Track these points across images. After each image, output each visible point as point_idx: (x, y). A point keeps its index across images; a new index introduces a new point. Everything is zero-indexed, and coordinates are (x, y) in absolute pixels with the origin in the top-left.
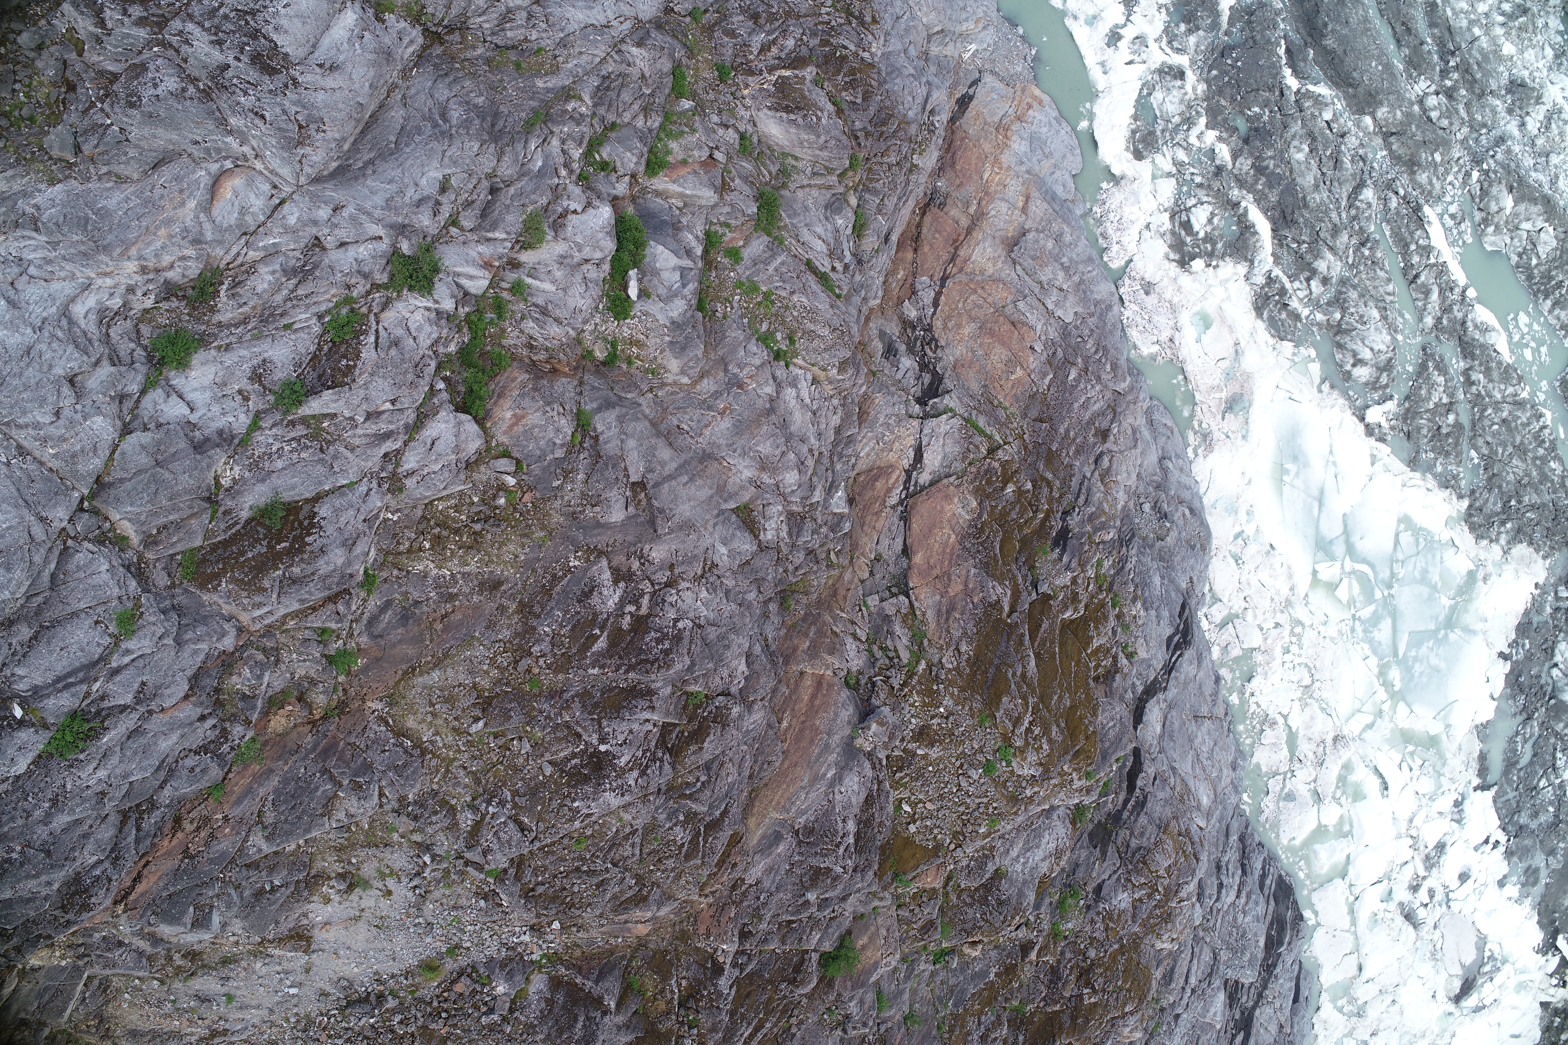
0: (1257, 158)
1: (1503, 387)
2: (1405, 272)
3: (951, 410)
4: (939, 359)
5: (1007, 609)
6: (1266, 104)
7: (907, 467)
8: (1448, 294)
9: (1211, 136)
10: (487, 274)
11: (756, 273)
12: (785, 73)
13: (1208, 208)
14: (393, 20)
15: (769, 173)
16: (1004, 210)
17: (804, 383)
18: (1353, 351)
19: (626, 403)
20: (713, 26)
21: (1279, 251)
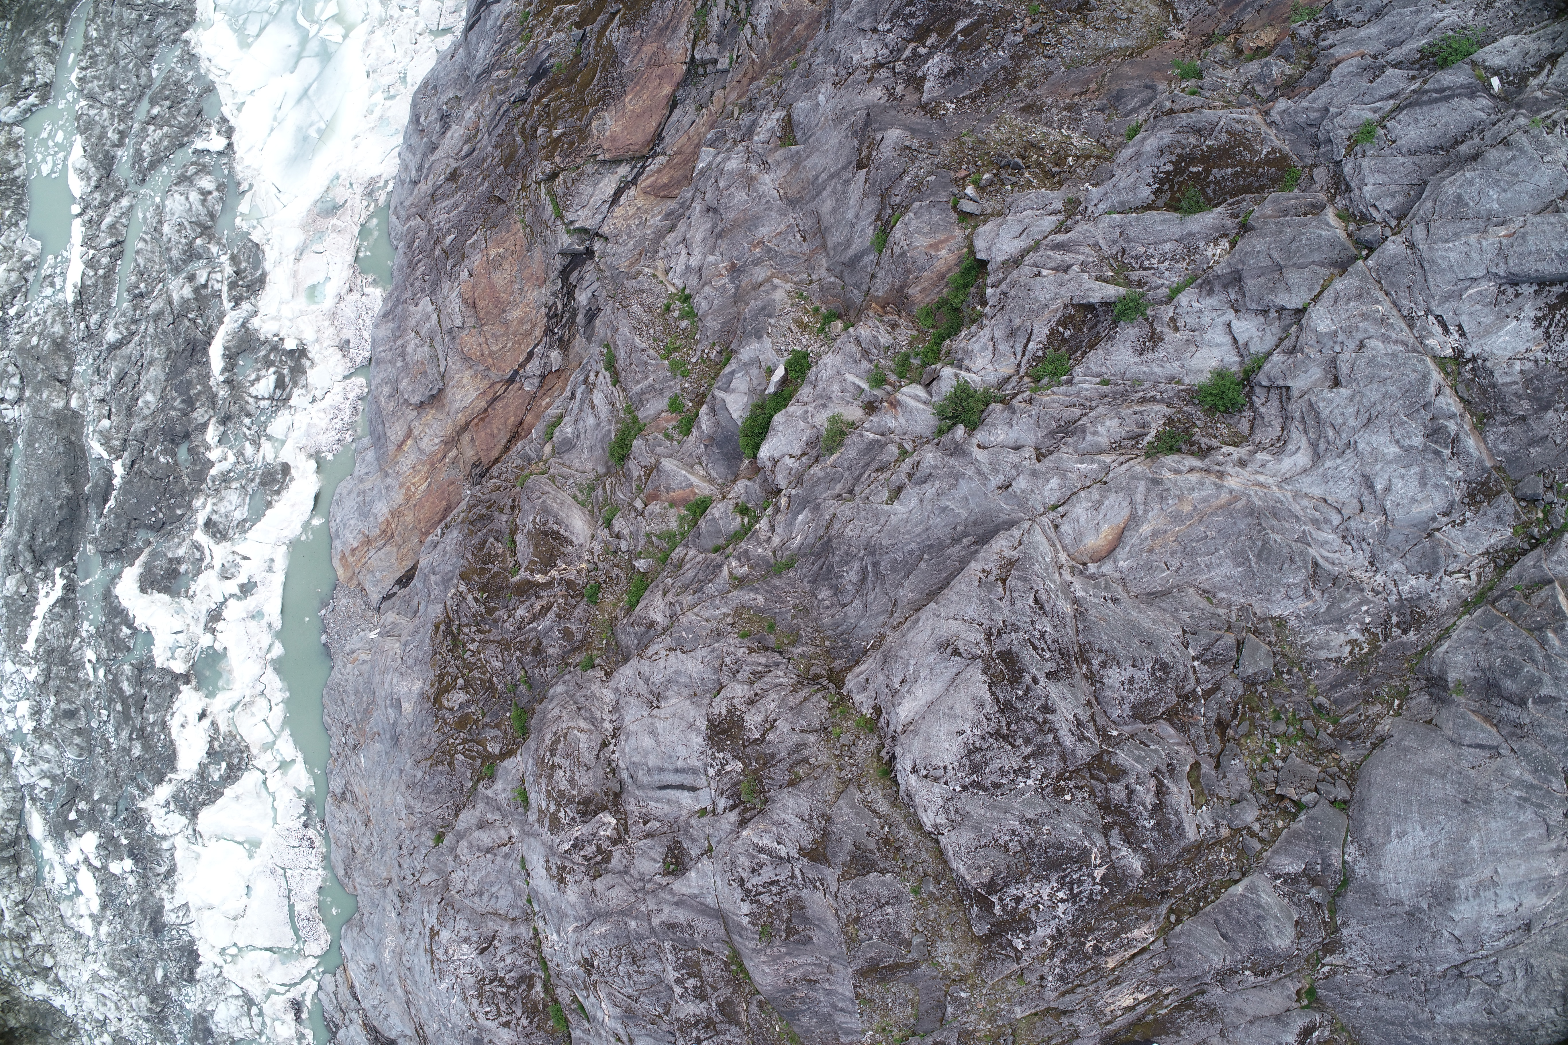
0: (186, 415)
1: (97, 118)
2: (120, 255)
3: (568, 231)
4: (554, 294)
5: (618, 17)
6: (153, 460)
7: (633, 188)
8: (95, 218)
9: (213, 455)
10: (899, 396)
11: (666, 380)
12: (539, 578)
13: (253, 391)
14: (865, 706)
15: (604, 487)
16: (426, 440)
17: (678, 269)
18: (203, 205)
19: (838, 269)
20: (578, 648)
21: (215, 324)
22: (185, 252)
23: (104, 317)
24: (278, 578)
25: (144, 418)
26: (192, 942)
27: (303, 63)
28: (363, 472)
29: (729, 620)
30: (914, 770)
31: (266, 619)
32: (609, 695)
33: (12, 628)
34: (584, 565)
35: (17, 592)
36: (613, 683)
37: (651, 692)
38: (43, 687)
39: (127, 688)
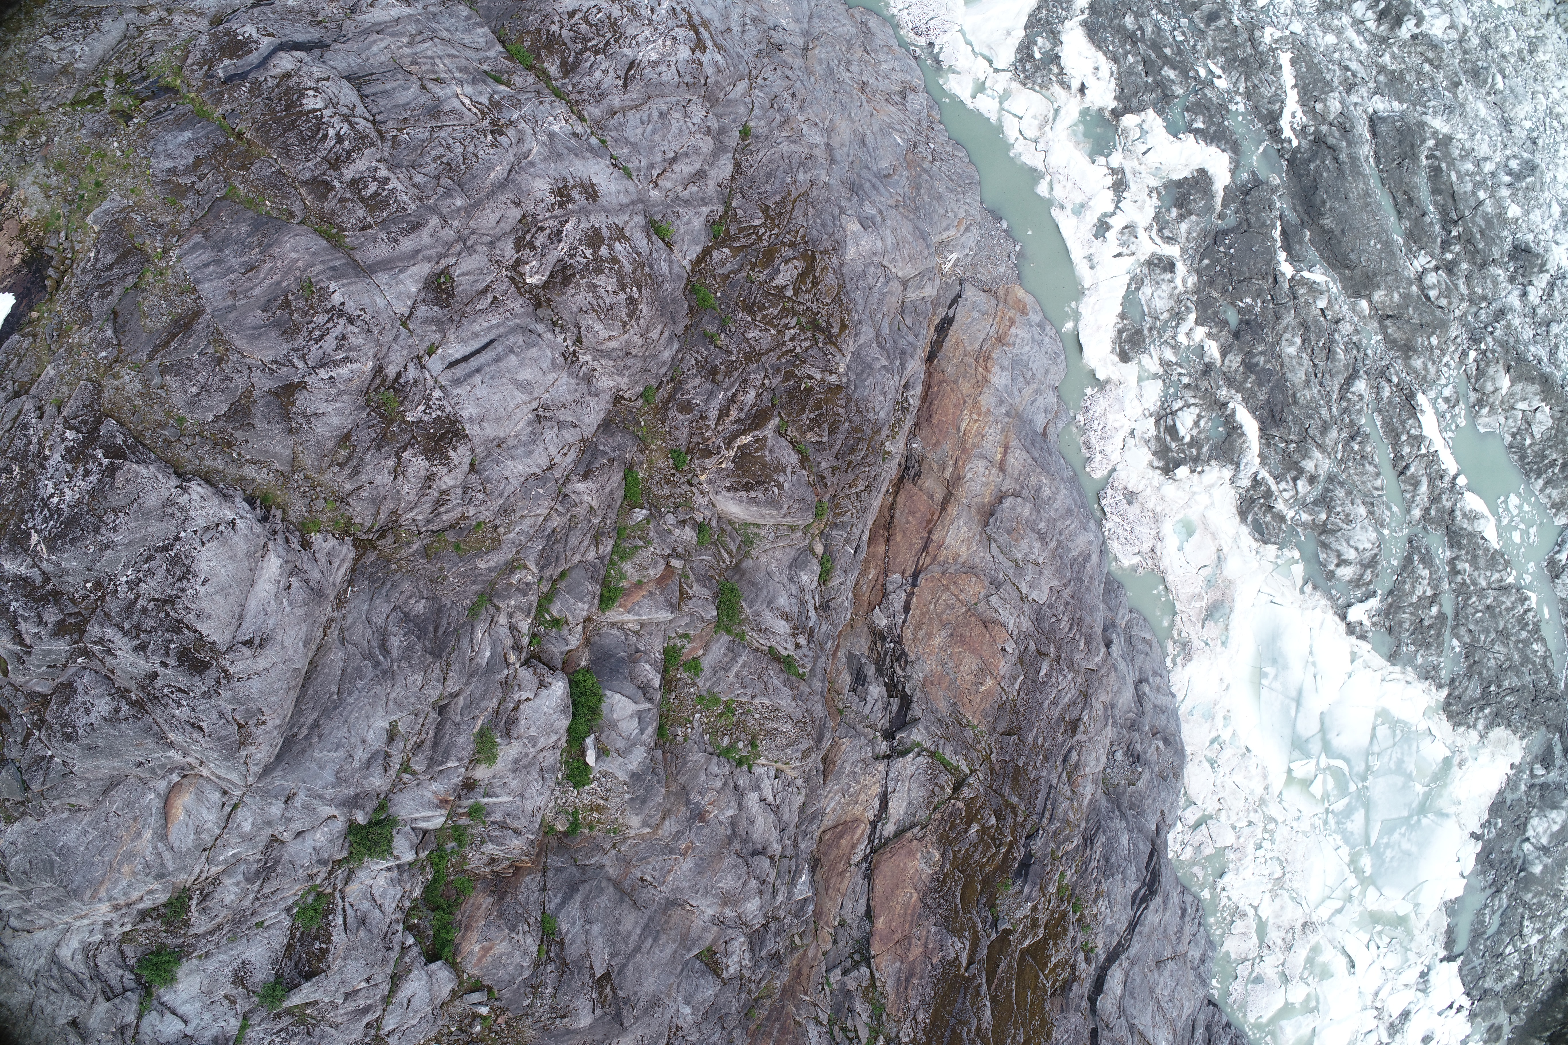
0: (1248, 354)
1: (1488, 574)
2: (1395, 462)
3: (918, 745)
4: (908, 678)
5: (964, 964)
6: (1258, 295)
7: (872, 818)
8: (1437, 483)
9: (1201, 332)
10: (443, 812)
11: (717, 683)
12: (745, 439)
13: (1195, 411)
14: (321, 541)
15: (730, 553)
16: (981, 470)
17: (767, 781)
18: (1338, 551)
19: (590, 873)
20: (667, 402)
21: (1266, 451)
22: (1332, 499)
23: (1378, 398)
24: (1077, 254)
25: (1286, 328)
27: (1315, 727)
28: (1040, 400)
29: (501, 530)
30: (232, 524)
31: (1068, 211)
32: (606, 383)
33: (1312, 66)
34: (703, 478)
35: (1324, 101)
36: (606, 396)
37: (550, 419)
38: (1253, 28)
39: (1169, 73)
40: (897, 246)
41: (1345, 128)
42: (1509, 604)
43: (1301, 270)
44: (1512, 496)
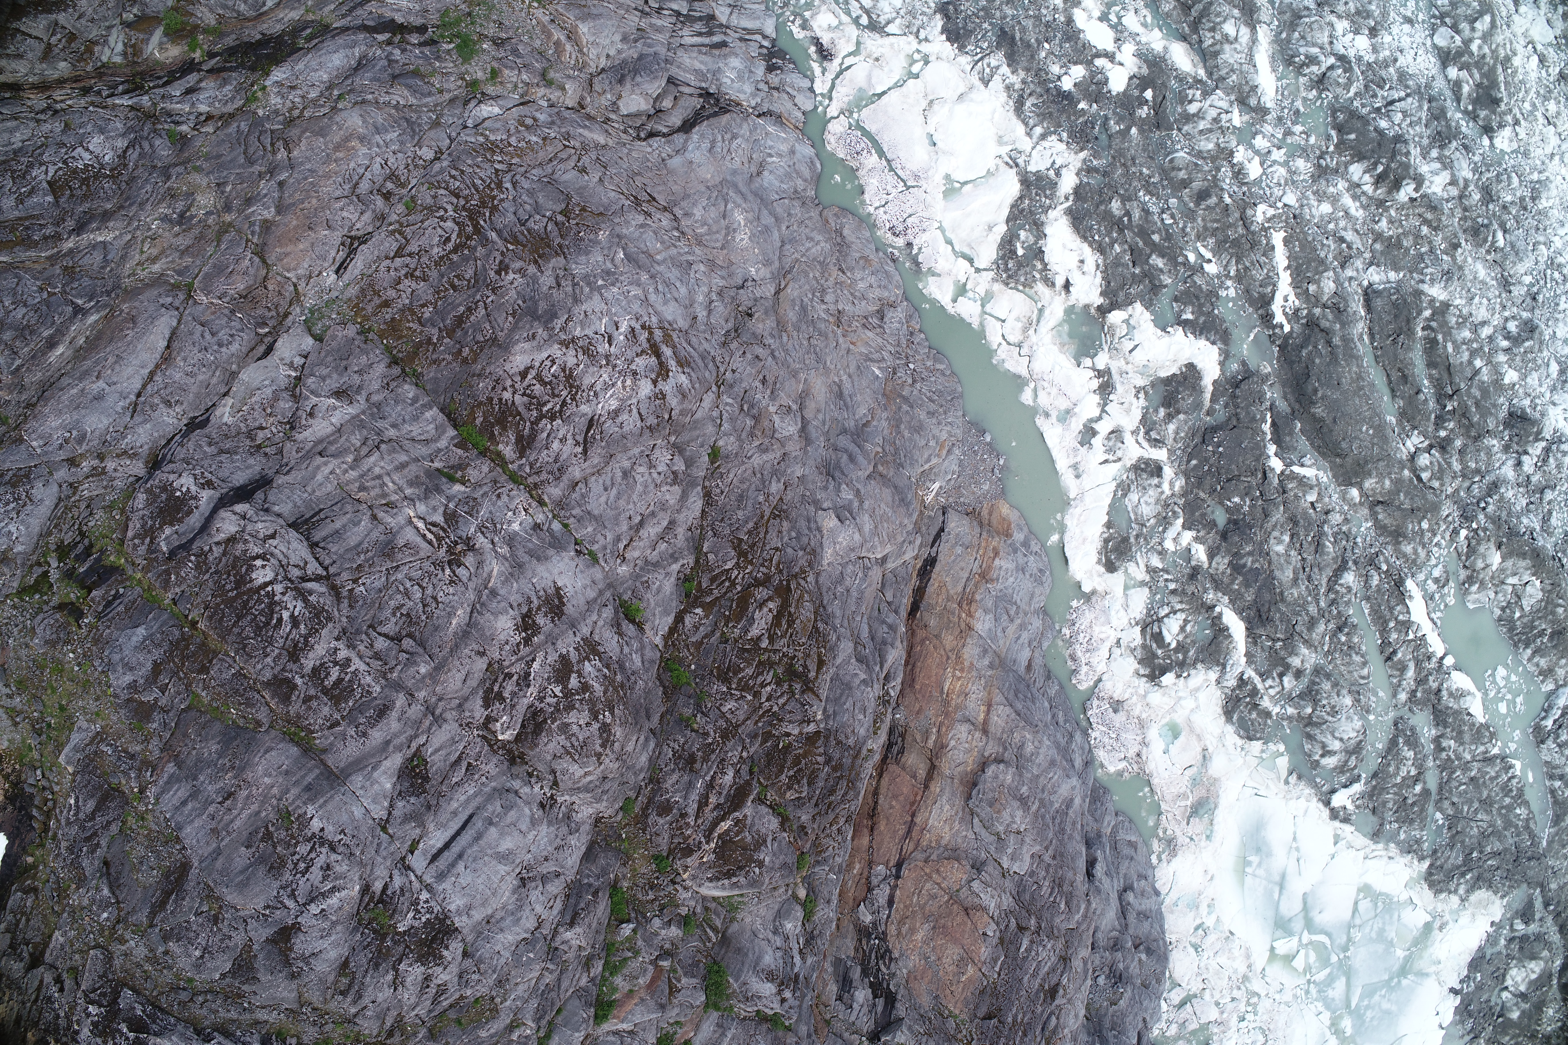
0: (1235, 555)
1: (1473, 747)
4: (892, 975)
6: (1246, 493)
8: (1425, 665)
9: (1188, 536)
12: (725, 826)
15: (715, 929)
16: (964, 735)
18: (1322, 743)
20: (647, 808)
21: (1253, 649)
22: (1317, 692)
23: (1367, 586)
24: (1062, 464)
25: (1275, 526)
26: (961, 48)
28: (1024, 633)
29: (498, 1000)
31: (1053, 418)
32: (585, 813)
33: (1306, 244)
34: (685, 876)
35: (1318, 282)
36: (586, 828)
37: (532, 879)
38: (1246, 204)
39: (1158, 261)
40: (875, 532)
41: (1338, 307)
42: (1493, 774)
43: (1292, 464)
44: (1500, 668)
